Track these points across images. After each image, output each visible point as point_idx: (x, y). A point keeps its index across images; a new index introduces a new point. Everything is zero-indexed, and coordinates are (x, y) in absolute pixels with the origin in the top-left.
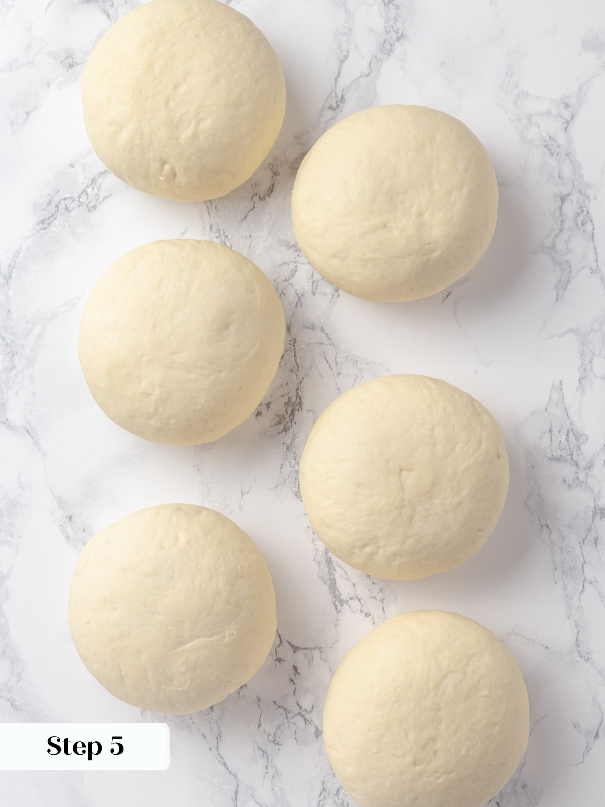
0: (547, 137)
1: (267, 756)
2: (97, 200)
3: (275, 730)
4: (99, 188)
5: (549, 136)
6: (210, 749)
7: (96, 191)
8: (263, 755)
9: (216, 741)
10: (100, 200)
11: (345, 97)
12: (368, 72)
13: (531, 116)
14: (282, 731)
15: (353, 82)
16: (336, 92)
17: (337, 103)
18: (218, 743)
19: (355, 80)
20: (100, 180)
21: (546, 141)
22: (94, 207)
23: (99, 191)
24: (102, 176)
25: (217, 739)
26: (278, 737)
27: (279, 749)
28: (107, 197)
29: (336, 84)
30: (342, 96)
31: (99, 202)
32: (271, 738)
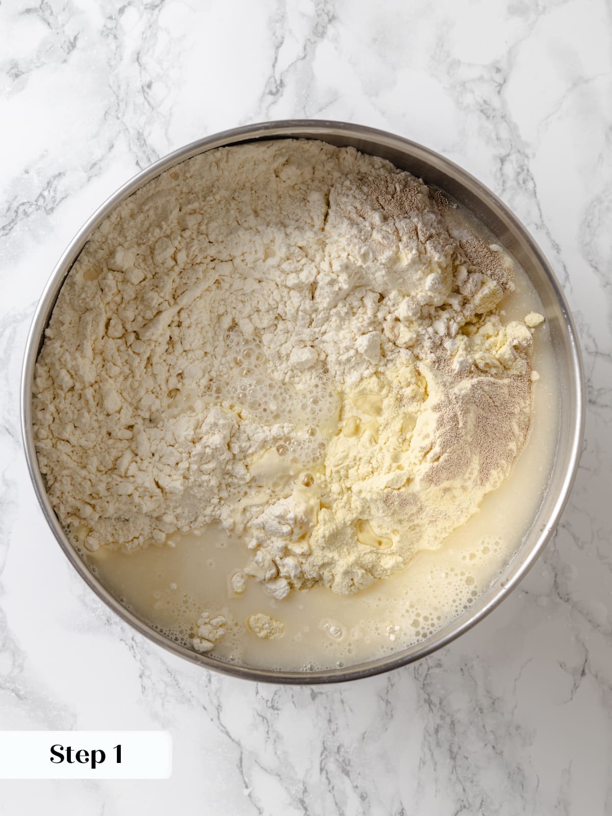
0: (482, 103)
1: (267, 722)
2: (54, 202)
3: (272, 696)
4: (55, 191)
5: (484, 101)
6: (212, 720)
7: (52, 193)
8: (263, 721)
9: (216, 712)
10: (57, 201)
11: (284, 81)
12: (303, 55)
13: (465, 83)
14: (280, 696)
15: (290, 66)
16: (274, 77)
17: (276, 88)
18: (218, 713)
19: (292, 64)
20: (55, 182)
21: (481, 106)
22: (52, 209)
23: (55, 194)
24: (57, 178)
25: (217, 709)
26: (276, 702)
27: (278, 714)
28: (63, 199)
29: (274, 70)
30: (281, 81)
31: (56, 204)
32: (269, 704)
